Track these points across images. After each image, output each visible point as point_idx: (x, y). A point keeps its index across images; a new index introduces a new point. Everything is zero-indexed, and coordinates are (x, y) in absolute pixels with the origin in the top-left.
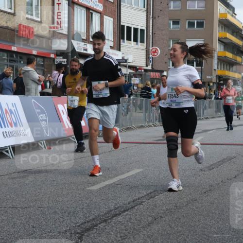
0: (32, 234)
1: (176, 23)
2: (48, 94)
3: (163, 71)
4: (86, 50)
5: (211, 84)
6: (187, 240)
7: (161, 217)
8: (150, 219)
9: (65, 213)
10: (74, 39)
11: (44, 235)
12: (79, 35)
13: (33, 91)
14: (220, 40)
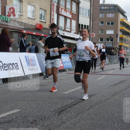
0: (39, 112)
1: (102, 23)
3: (96, 43)
4: (64, 34)
5: (117, 49)
6: (105, 116)
7: (94, 106)
8: (89, 107)
9: (53, 103)
10: (59, 30)
11: (44, 113)
12: (61, 28)
13: (42, 51)
14: (121, 30)
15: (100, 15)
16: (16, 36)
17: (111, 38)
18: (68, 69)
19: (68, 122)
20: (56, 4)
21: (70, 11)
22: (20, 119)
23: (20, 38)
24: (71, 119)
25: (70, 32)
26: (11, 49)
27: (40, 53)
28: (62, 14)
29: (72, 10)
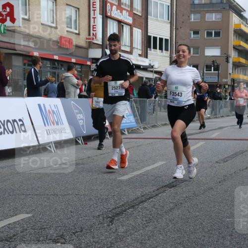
0: (70, 218)
1: (196, 33)
2: (85, 97)
5: (227, 87)
6: (204, 223)
7: (181, 203)
8: (172, 205)
9: (99, 199)
10: (107, 48)
11: (80, 219)
13: (73, 94)
14: (235, 48)
15: (192, 16)
16: (17, 62)
17: (216, 64)
18: (128, 129)
19: (129, 238)
21: (129, 9)
22: (31, 234)
23: (26, 67)
24: (136, 232)
25: (131, 53)
26: (8, 90)
27: (69, 97)
28: (113, 15)
29: (133, 7)
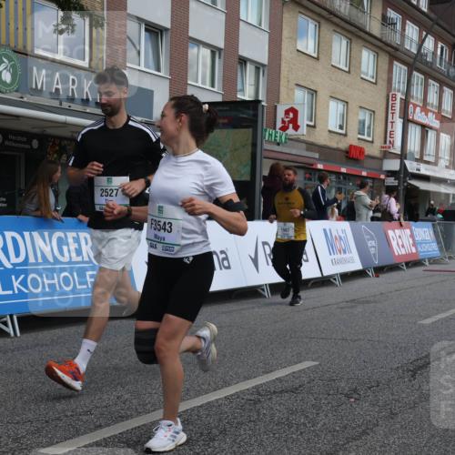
0: (364, 369)
4: (419, 170)
9: (396, 347)
11: (376, 371)
12: (412, 154)
13: (364, 216)
18: (429, 259)
20: (399, 96)
21: (436, 111)
25: (435, 164)
27: (360, 220)
28: (416, 118)
29: (441, 108)
